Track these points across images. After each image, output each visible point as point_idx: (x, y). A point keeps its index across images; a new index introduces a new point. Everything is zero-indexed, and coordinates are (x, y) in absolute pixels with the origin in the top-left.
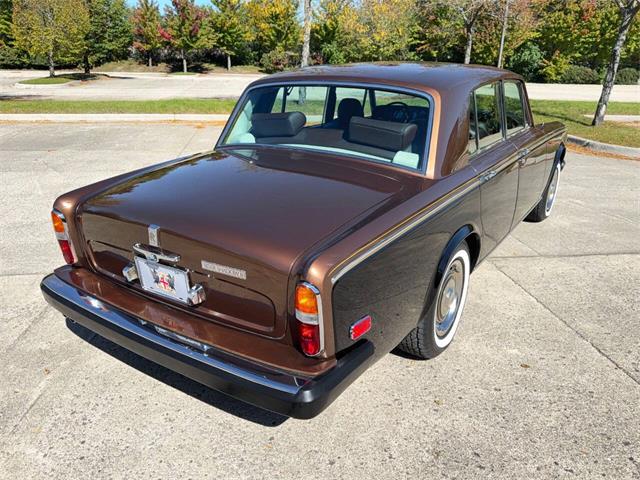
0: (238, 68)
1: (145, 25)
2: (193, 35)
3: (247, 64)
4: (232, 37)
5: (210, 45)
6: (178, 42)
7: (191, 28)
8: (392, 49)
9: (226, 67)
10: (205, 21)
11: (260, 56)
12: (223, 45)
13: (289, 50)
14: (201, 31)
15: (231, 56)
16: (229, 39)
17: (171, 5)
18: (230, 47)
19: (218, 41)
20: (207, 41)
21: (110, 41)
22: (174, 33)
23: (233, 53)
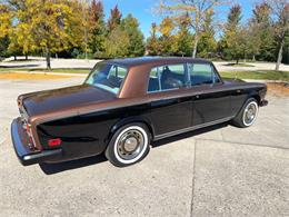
5: (175, 51)
6: (163, 50)
7: (168, 44)
10: (175, 41)
13: (209, 51)
14: (172, 45)
15: (184, 54)
17: (162, 35)
18: (183, 51)
19: (179, 49)
20: (174, 48)
22: (162, 46)
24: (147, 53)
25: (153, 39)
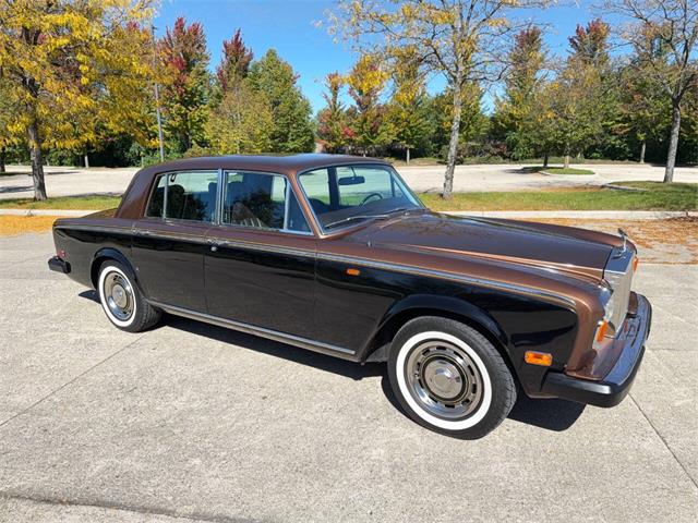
0: (417, 161)
1: (332, 125)
2: (373, 132)
3: (426, 156)
4: (412, 131)
5: (389, 140)
6: (359, 139)
7: (372, 125)
8: (581, 134)
9: (405, 160)
10: (386, 118)
11: (439, 147)
12: (403, 139)
13: (471, 140)
14: (381, 128)
15: (411, 150)
16: (409, 133)
17: (354, 103)
18: (409, 141)
19: (398, 136)
20: (388, 134)
21: (293, 140)
22: (357, 130)
23: (412, 147)
24: (319, 147)
25: (333, 114)
